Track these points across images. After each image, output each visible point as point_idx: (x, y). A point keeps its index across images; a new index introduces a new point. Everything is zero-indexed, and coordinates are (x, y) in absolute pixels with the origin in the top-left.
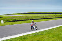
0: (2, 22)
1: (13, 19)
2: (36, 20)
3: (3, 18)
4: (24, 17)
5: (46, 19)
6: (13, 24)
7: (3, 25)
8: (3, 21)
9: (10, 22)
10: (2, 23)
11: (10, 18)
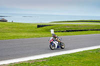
0: (52, 31)
1: (68, 28)
9: (62, 32)
10: (52, 33)
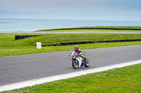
2: (110, 43)
3: (39, 38)
4: (85, 36)
5: (132, 40)
6: (61, 50)
7: (39, 51)
8: (40, 43)
11: (54, 37)
